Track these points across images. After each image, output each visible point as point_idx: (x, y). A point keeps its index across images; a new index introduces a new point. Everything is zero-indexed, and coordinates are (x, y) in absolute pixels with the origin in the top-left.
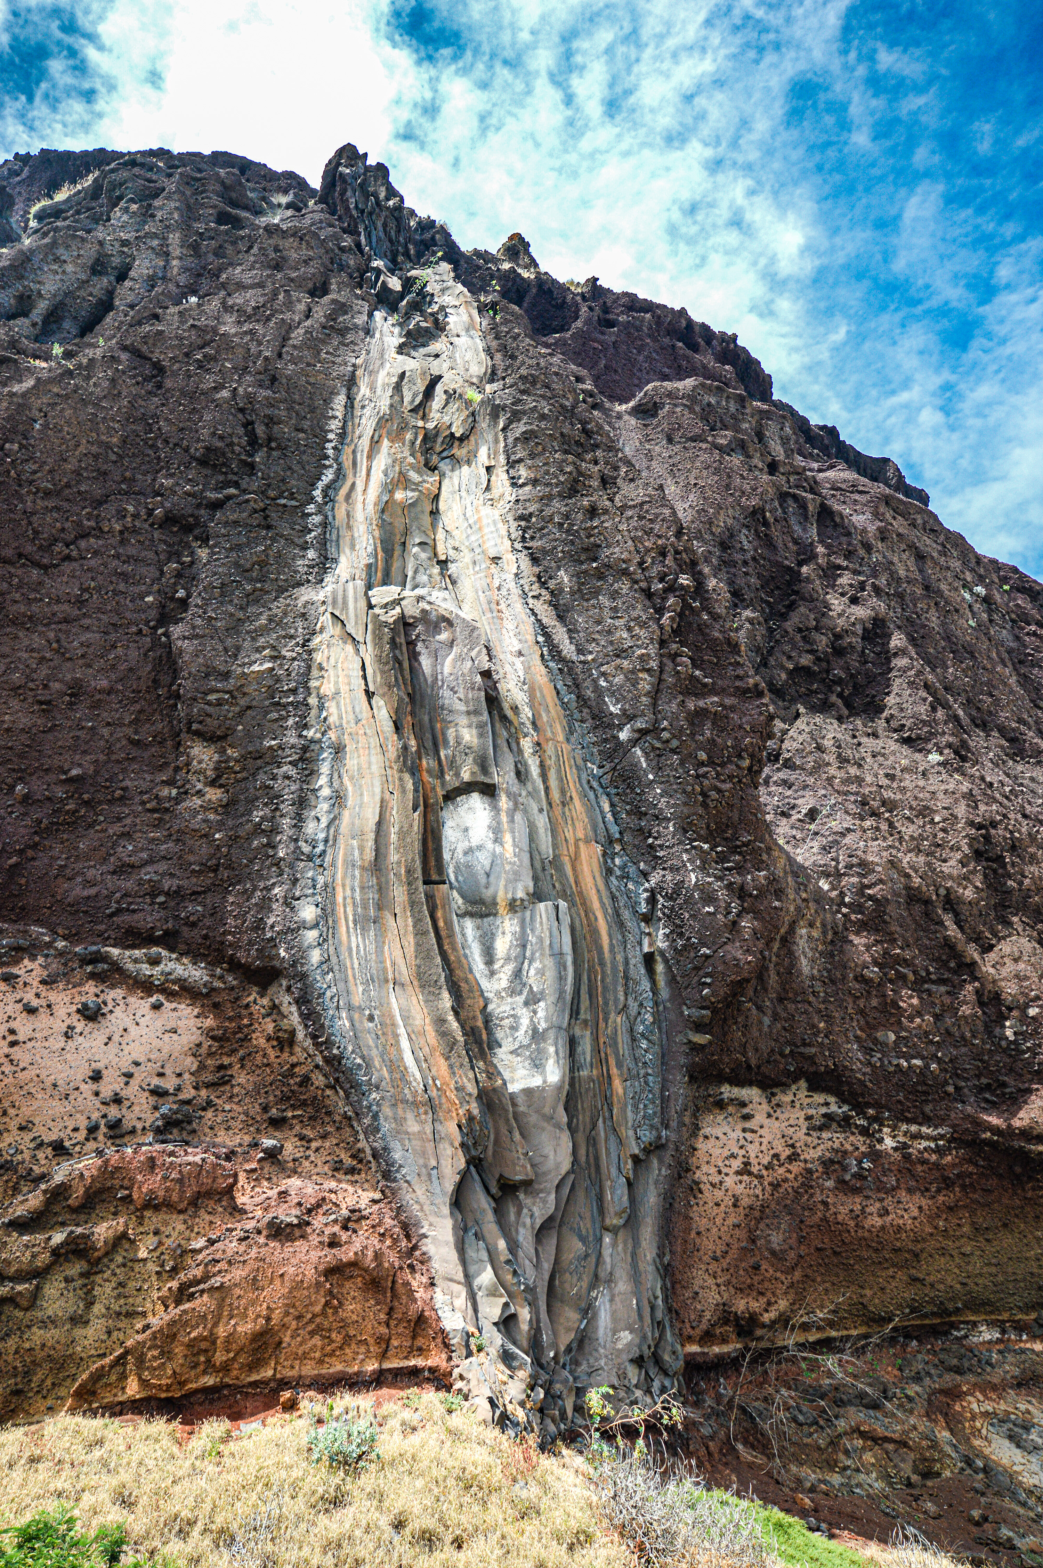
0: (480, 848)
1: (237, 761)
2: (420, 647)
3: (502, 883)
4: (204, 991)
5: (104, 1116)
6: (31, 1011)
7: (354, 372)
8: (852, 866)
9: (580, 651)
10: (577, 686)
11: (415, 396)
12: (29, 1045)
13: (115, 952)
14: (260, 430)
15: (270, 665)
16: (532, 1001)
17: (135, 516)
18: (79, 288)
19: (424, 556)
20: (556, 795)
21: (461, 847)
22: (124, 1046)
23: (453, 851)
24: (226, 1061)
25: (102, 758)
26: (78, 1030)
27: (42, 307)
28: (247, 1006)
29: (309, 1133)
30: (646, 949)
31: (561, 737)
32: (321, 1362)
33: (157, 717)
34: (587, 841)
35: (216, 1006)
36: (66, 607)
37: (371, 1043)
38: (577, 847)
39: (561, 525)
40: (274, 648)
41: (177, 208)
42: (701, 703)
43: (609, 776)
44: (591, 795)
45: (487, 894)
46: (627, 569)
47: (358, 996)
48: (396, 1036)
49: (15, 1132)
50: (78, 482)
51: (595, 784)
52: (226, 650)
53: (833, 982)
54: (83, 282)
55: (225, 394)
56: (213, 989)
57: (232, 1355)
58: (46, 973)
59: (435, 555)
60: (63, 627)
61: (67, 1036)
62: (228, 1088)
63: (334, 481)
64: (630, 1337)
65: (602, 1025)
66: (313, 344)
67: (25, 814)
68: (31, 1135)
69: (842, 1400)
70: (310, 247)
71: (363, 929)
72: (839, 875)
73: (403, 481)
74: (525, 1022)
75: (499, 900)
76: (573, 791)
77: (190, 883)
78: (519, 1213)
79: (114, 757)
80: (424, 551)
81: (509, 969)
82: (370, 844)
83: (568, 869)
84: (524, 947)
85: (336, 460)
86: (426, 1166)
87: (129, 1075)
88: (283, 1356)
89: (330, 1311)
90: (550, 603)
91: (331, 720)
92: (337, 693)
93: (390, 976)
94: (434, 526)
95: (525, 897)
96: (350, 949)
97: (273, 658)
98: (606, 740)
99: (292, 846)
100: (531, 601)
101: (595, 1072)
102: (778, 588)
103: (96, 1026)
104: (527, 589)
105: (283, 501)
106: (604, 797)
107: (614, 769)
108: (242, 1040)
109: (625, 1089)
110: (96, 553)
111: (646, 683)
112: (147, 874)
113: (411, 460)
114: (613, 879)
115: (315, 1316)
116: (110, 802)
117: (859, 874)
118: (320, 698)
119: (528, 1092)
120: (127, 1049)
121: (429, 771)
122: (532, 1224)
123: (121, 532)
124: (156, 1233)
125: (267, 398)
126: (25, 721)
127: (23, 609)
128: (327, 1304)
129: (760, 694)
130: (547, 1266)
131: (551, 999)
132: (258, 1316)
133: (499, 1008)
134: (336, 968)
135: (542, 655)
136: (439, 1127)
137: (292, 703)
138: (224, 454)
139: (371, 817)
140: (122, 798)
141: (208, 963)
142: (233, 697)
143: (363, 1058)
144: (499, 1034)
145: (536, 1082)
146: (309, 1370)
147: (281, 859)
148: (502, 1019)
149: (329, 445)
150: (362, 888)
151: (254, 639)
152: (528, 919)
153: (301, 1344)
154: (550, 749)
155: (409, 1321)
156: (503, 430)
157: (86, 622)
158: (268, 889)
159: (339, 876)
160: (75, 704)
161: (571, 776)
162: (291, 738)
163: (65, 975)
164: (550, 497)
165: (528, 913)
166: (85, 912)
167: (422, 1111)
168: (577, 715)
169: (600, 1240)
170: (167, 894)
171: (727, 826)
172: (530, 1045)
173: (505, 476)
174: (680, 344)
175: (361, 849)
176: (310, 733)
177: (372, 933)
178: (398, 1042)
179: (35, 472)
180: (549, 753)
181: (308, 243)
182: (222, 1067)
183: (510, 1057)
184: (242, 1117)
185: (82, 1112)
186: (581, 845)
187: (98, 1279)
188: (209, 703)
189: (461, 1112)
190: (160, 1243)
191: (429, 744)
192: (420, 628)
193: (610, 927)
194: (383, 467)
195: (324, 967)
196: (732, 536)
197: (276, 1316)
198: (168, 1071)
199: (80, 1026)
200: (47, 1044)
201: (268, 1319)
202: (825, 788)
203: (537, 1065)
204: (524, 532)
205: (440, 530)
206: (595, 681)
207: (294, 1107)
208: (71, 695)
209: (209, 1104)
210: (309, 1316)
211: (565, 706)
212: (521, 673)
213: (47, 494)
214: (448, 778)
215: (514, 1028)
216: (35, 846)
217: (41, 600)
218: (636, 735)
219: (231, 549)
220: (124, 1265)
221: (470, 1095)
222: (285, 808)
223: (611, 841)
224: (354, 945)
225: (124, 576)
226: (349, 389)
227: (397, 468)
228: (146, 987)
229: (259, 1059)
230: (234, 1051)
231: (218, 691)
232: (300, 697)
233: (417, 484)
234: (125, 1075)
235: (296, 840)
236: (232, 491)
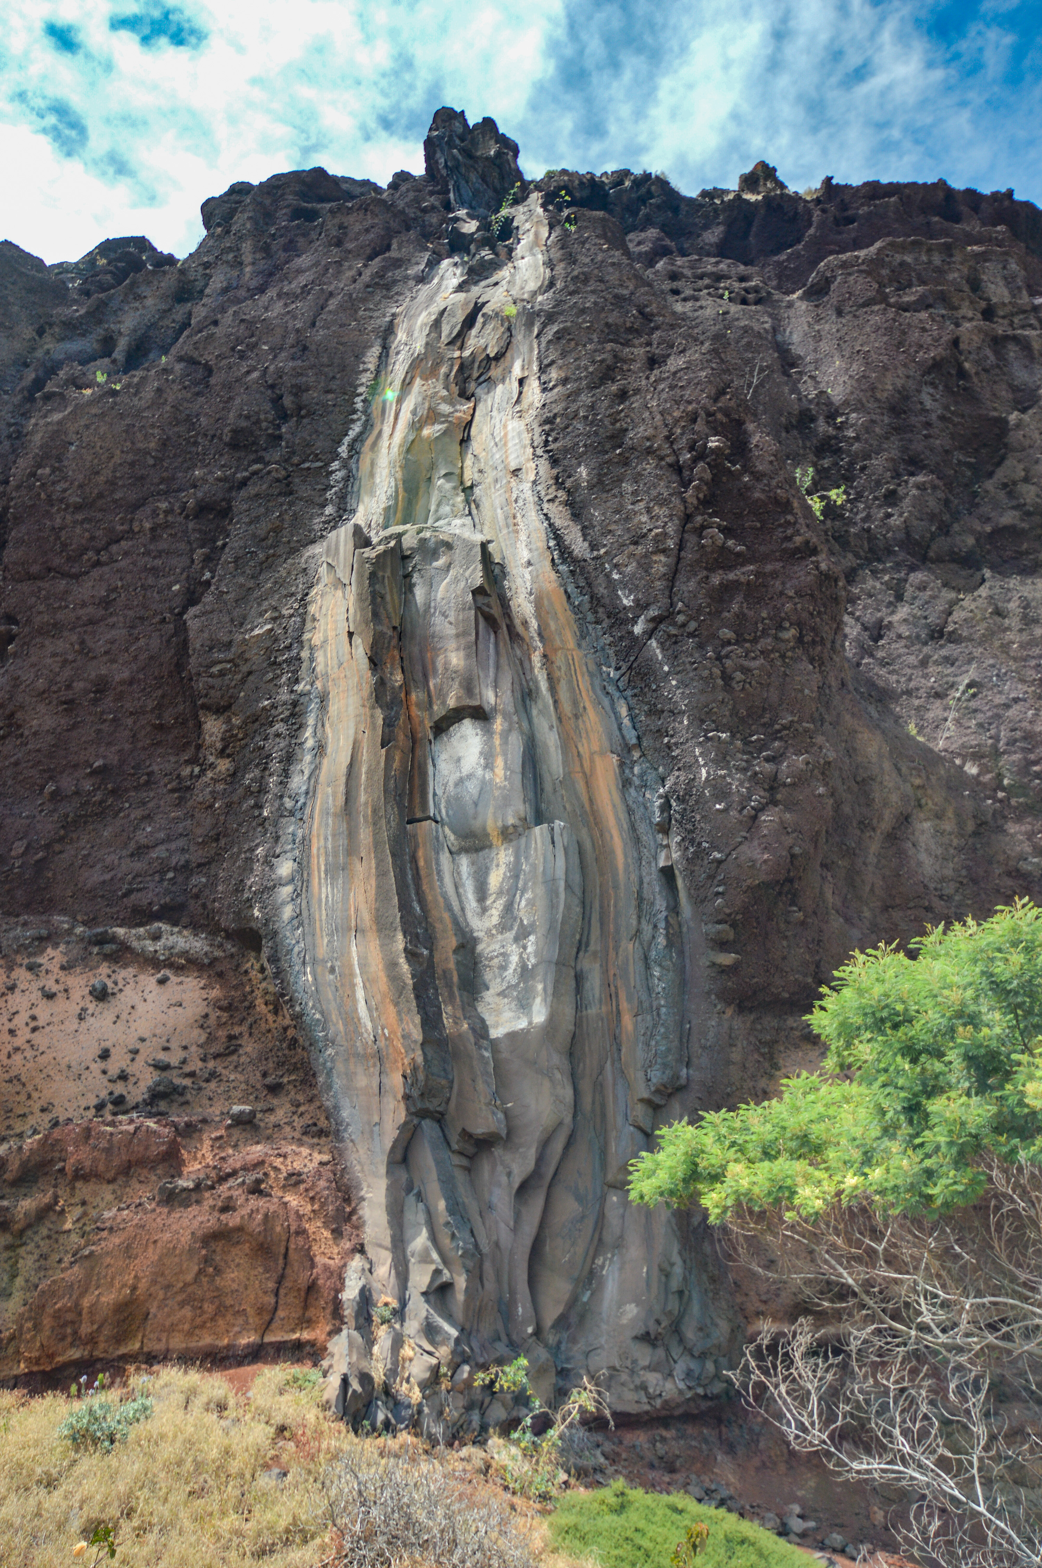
0: (470, 776)
1: (240, 728)
2: (416, 578)
3: (491, 810)
4: (206, 961)
5: (111, 1093)
6: (50, 996)
7: (391, 322)
8: (1016, 741)
9: (593, 547)
10: (590, 585)
11: (453, 328)
12: (48, 1029)
13: (121, 931)
14: (288, 401)
15: (269, 627)
16: (521, 937)
17: (167, 512)
18: (160, 319)
19: (448, 486)
20: (567, 707)
21: (453, 779)
22: (131, 1024)
23: (445, 785)
24: (236, 1030)
25: (127, 746)
26: (90, 1012)
27: (122, 344)
28: (246, 972)
29: (301, 1098)
30: (662, 864)
31: (571, 644)
32: (190, 1334)
33: (179, 699)
34: (602, 754)
35: (220, 975)
36: (90, 610)
37: (330, 996)
38: (592, 761)
39: (586, 418)
40: (275, 609)
41: (249, 218)
42: (731, 576)
43: (626, 678)
44: (606, 702)
45: (477, 824)
46: (651, 447)
47: (322, 950)
48: (353, 986)
49: (39, 1114)
50: (112, 492)
51: (611, 689)
52: (232, 621)
53: (975, 881)
54: (165, 311)
55: (255, 375)
56: (216, 959)
57: (95, 1327)
58: (66, 959)
59: (462, 483)
60: (89, 628)
61: (81, 1018)
62: (234, 1058)
63: (361, 433)
64: (635, 1311)
65: (612, 954)
66: (351, 305)
67: (55, 810)
68: (51, 1116)
69: (1004, 1395)
70: (374, 215)
71: (332, 878)
72: (996, 754)
73: (433, 416)
74: (514, 959)
75: (489, 830)
76: (586, 701)
77: (196, 856)
78: (493, 1171)
79: (140, 745)
80: (448, 481)
81: (500, 904)
82: (342, 788)
83: (581, 786)
84: (516, 877)
85: (365, 412)
86: (369, 1123)
87: (136, 1052)
88: (149, 1329)
89: (205, 1280)
90: (566, 504)
91: (318, 669)
92: (325, 641)
93: (353, 924)
94: (462, 455)
95: (518, 823)
96: (320, 900)
97: (274, 619)
98: (621, 638)
99: (276, 804)
100: (546, 506)
101: (604, 1009)
102: (985, 445)
103: (106, 1005)
104: (543, 493)
105: (307, 465)
106: (622, 702)
107: (630, 668)
108: (249, 1008)
109: (636, 1025)
110: (126, 554)
111: (661, 564)
112: (160, 852)
113: (445, 393)
114: (632, 791)
115: (186, 1285)
116: (136, 788)
117: (1023, 749)
118: (311, 649)
119: (512, 1036)
120: (133, 1026)
121: (418, 705)
122: (510, 1184)
123: (152, 530)
124: (84, 1203)
125: (294, 369)
126: (49, 722)
127: (46, 618)
128: (200, 1272)
129: (814, 551)
130: (529, 1229)
131: (541, 930)
132: (124, 1286)
133: (487, 948)
134: (306, 922)
135: (553, 560)
136: (385, 1080)
137: (285, 661)
138: (251, 433)
139: (344, 759)
140: (147, 783)
141: (209, 933)
142: (236, 666)
143: (322, 1013)
144: (488, 976)
145: (522, 1024)
146: (177, 1342)
147: (265, 819)
148: (492, 959)
149: (358, 399)
150: (334, 836)
151: (259, 605)
152: (523, 846)
153: (169, 1315)
154: (559, 659)
155: (299, 1290)
156: (538, 336)
157: (111, 620)
158: (252, 850)
159: (315, 826)
160: (100, 699)
161: (584, 683)
162: (284, 695)
163: (83, 959)
164: (577, 393)
165: (523, 840)
166: (102, 896)
167: (371, 1063)
168: (590, 617)
169: (603, 1199)
170: (175, 869)
171: (764, 709)
172: (518, 984)
173: (537, 383)
174: (936, 219)
175: (334, 794)
176: (299, 688)
177: (340, 881)
178: (354, 992)
179: (65, 491)
180: (558, 663)
181: (372, 212)
182: (231, 1038)
183: (497, 999)
184: (243, 1086)
185: (91, 1091)
186: (597, 758)
187: (22, 1251)
188: (212, 676)
189: (406, 1061)
190: (85, 1214)
191: (419, 676)
192: (417, 558)
193: (625, 844)
194: (412, 407)
195: (295, 922)
196: (907, 398)
197: (143, 1285)
198: (174, 1045)
199: (92, 1007)
200: (62, 1027)
201: (134, 1288)
202: (995, 656)
203: (524, 1005)
204: (548, 435)
205: (470, 456)
206: (608, 576)
207: (290, 1072)
208: (95, 692)
209: (213, 1075)
210: (181, 1285)
211: (577, 610)
212: (528, 584)
213: (78, 508)
214: (435, 708)
215: (503, 968)
216: (61, 839)
217: (67, 607)
218: (651, 625)
219: (251, 523)
220: (49, 1237)
221: (415, 1042)
222: (275, 766)
223: (629, 749)
224: (323, 896)
225: (154, 570)
226: (385, 339)
227: (427, 405)
228: (153, 962)
229: (263, 1027)
230: (243, 1020)
231: (220, 662)
232: (294, 653)
233: (448, 416)
234: (131, 1052)
235: (281, 797)
236: (256, 467)
